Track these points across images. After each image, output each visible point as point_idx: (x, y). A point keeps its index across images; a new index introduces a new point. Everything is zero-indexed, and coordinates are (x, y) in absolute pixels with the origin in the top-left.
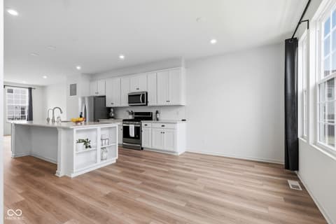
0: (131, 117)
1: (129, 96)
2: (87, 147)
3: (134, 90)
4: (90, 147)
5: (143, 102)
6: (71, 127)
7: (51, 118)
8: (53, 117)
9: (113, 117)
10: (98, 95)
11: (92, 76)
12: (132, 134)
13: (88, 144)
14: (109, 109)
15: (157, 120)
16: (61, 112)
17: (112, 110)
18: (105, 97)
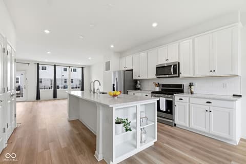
0: (157, 89)
1: (157, 68)
2: (127, 130)
3: (163, 62)
4: (130, 130)
5: (175, 73)
6: (111, 106)
7: (92, 90)
8: (94, 89)
9: (139, 89)
10: (127, 69)
11: (121, 54)
12: (163, 107)
13: (129, 127)
14: (136, 81)
15: (192, 93)
16: (100, 85)
17: (139, 82)
18: (132, 70)
